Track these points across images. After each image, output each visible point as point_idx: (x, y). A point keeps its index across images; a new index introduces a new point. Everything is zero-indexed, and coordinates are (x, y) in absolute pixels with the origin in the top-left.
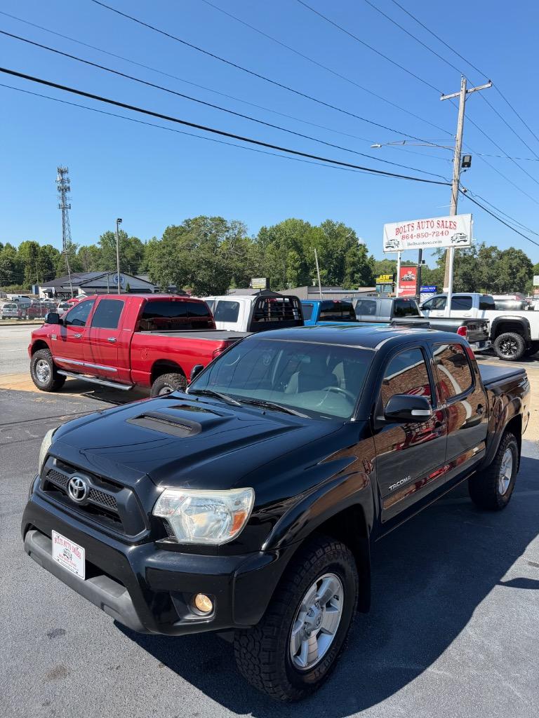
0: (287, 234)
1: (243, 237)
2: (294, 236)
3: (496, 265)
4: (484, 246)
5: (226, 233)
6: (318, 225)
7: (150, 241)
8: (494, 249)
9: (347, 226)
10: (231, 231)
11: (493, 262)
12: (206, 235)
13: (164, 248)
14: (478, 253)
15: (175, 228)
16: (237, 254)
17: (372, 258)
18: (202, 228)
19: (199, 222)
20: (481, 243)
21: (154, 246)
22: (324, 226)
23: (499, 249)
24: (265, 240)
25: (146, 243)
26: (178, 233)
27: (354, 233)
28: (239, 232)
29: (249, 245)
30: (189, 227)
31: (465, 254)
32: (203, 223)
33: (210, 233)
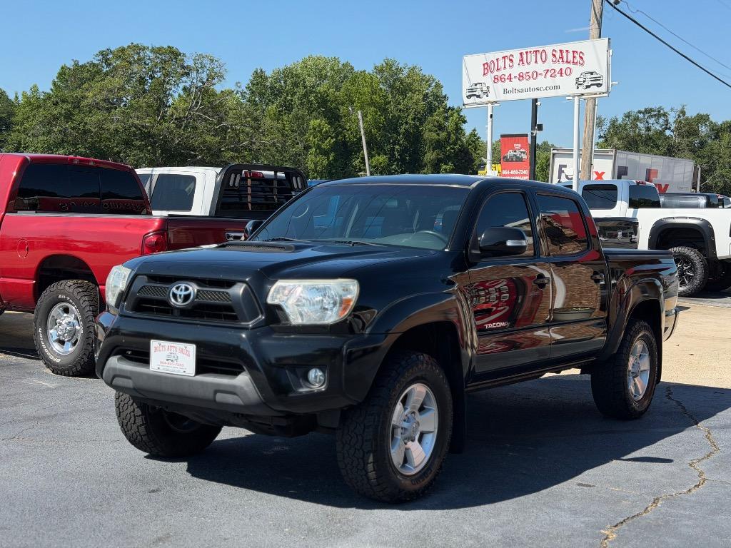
0: (308, 84)
1: (218, 88)
2: (321, 89)
3: (707, 148)
4: (683, 113)
5: (184, 79)
6: (370, 70)
8: (702, 119)
9: (426, 72)
10: (194, 74)
11: (702, 144)
12: (142, 81)
13: (56, 104)
14: (673, 126)
15: (79, 68)
16: (206, 120)
17: (473, 134)
18: (135, 68)
19: (129, 55)
20: (680, 108)
21: (34, 103)
22: (380, 70)
23: (712, 119)
24: (262, 95)
26: (86, 75)
27: (438, 86)
28: (210, 77)
29: (230, 103)
30: (108, 65)
31: (648, 129)
32: (136, 57)
33: (152, 77)
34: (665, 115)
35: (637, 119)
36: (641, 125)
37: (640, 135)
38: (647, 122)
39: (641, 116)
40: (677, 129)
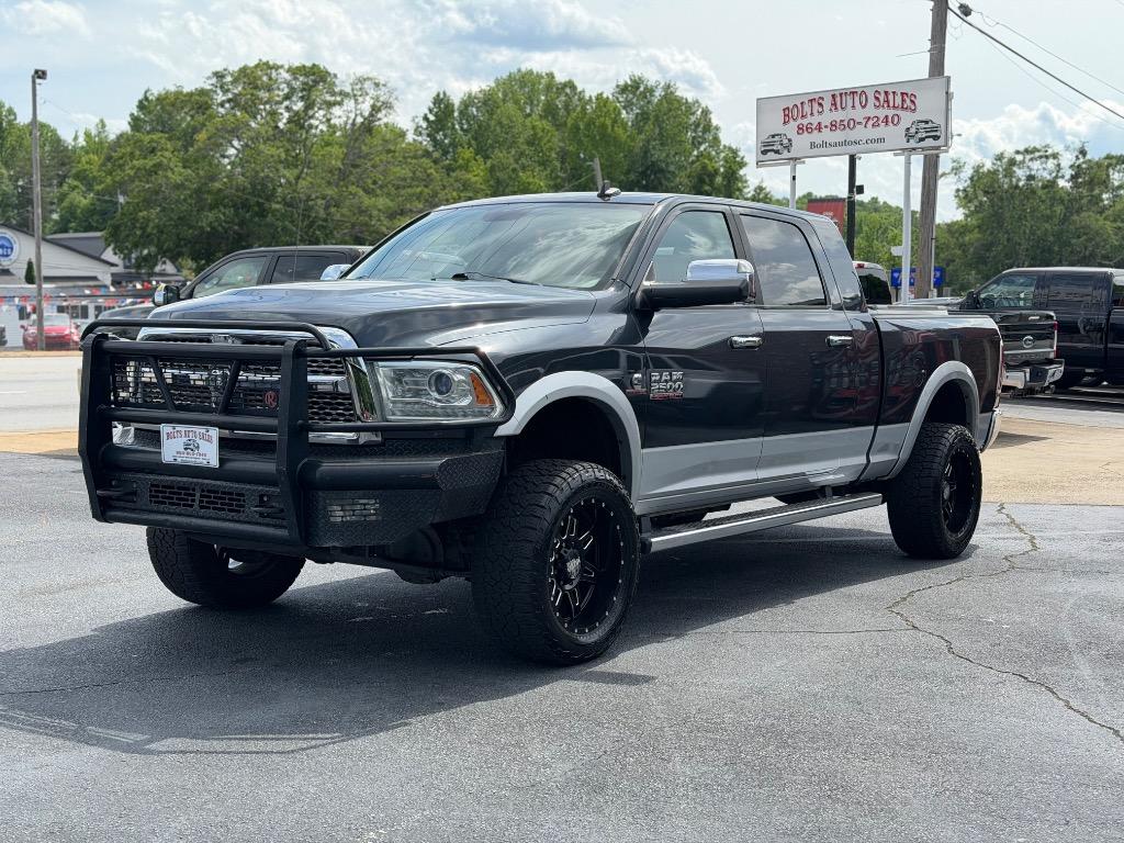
1: (384, 118)
4: (1083, 152)
6: (608, 92)
7: (88, 135)
9: (686, 93)
10: (350, 104)
14: (1068, 177)
19: (253, 81)
22: (624, 89)
25: (76, 138)
27: (706, 112)
28: (375, 109)
29: (399, 145)
30: (226, 91)
31: (1031, 178)
32: (265, 78)
33: (288, 109)
34: (1055, 156)
35: (1012, 162)
36: (1020, 173)
37: (1017, 187)
38: (1028, 167)
39: (1019, 158)
40: (1073, 178)
